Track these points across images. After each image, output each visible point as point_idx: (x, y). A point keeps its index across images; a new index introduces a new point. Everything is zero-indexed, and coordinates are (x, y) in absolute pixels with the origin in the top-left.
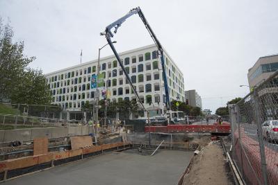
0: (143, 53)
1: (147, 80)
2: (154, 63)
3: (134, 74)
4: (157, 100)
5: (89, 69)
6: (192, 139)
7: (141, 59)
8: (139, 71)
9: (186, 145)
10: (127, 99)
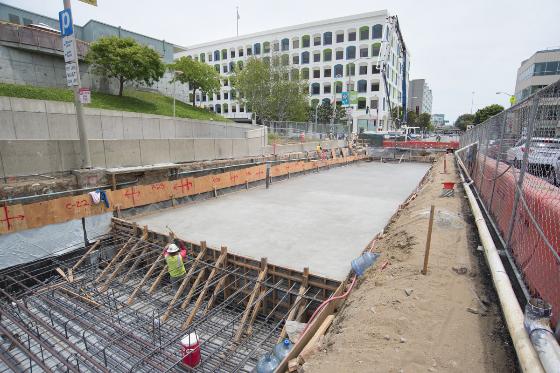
0: (357, 28)
1: (361, 73)
2: (373, 46)
3: (340, 62)
4: (374, 104)
5: (257, 47)
6: (429, 154)
7: (352, 37)
8: (349, 57)
9: (424, 158)
10: (327, 101)
